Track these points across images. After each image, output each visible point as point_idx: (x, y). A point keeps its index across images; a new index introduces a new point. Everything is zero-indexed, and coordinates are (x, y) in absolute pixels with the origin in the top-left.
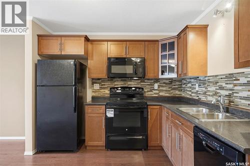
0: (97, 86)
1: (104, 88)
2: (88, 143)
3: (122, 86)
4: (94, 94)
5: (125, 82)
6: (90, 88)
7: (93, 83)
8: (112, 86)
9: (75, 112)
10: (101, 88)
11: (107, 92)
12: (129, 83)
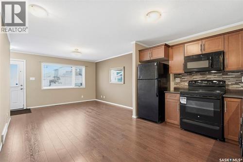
0: (178, 80)
1: (184, 81)
2: (167, 120)
3: (200, 79)
4: (176, 86)
5: (204, 76)
6: (173, 81)
7: (175, 78)
8: (192, 79)
9: (157, 96)
10: (181, 81)
11: (187, 84)
12: (208, 76)
